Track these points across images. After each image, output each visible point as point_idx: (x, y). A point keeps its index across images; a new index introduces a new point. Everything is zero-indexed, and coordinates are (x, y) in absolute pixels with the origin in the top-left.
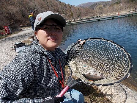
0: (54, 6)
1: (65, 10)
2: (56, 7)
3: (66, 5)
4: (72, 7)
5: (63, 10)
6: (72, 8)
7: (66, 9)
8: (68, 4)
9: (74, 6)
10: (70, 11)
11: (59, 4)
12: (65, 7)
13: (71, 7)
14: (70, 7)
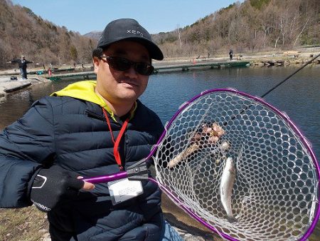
0: (22, 25)
1: (52, 39)
2: (27, 30)
3: (55, 28)
4: (73, 35)
5: (48, 39)
6: (72, 38)
7: (57, 37)
8: (61, 27)
9: (77, 34)
10: (69, 43)
11: (34, 22)
12: (52, 32)
13: (69, 35)
14: (67, 34)
